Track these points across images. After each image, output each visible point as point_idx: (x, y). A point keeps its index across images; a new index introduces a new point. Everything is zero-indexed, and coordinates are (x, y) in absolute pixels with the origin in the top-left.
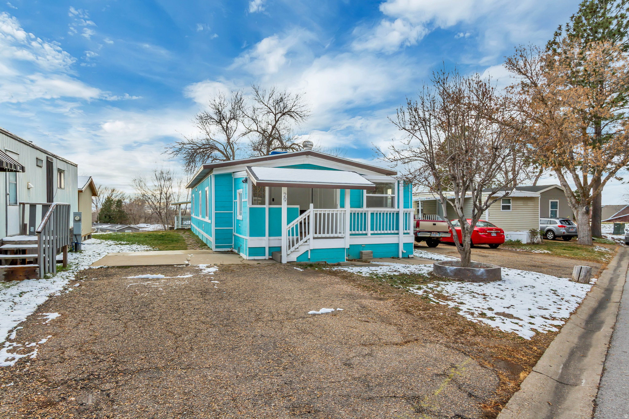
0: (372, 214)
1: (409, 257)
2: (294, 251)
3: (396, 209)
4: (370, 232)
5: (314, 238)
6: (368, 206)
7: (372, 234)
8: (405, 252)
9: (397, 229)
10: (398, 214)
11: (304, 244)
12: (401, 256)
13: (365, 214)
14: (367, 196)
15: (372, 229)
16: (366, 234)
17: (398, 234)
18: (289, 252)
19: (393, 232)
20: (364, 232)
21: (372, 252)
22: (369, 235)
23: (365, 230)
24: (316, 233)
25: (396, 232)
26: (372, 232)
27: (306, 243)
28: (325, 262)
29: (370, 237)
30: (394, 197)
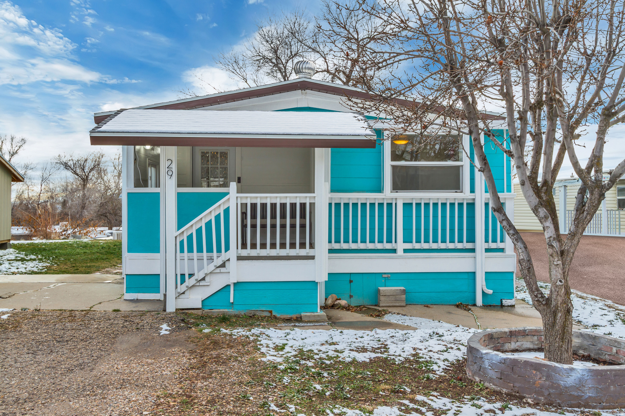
0: (407, 206)
1: (502, 306)
2: (193, 286)
3: (465, 195)
4: (401, 246)
5: (240, 258)
6: (396, 187)
7: (405, 251)
8: (490, 292)
9: (472, 239)
10: (471, 205)
11: (218, 270)
12: (479, 301)
13: (390, 205)
14: (394, 167)
15: (407, 240)
16: (394, 251)
17: (473, 250)
18: (182, 288)
19: (460, 246)
20: (388, 246)
21: (404, 292)
22: (400, 252)
23: (389, 241)
24: (244, 246)
25: (469, 246)
26: (408, 246)
27: (223, 270)
28: (271, 312)
29: (400, 257)
30: (461, 168)
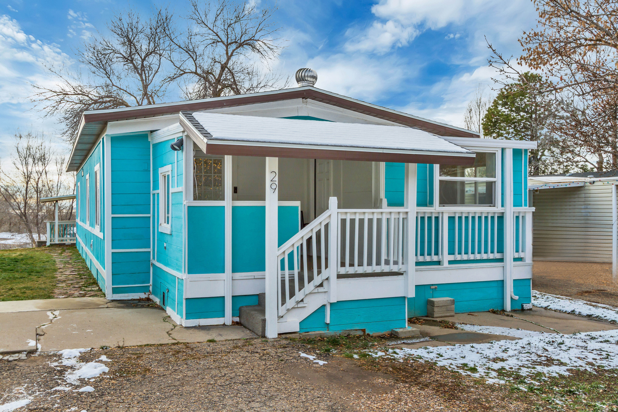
0: (451, 219)
1: (523, 310)
2: (293, 308)
3: (497, 209)
4: (446, 257)
5: (340, 276)
6: (443, 202)
7: (450, 262)
8: (517, 297)
9: (501, 250)
10: (501, 218)
11: (316, 291)
12: (508, 307)
13: (437, 218)
14: (441, 182)
15: (451, 252)
16: (439, 263)
17: (501, 260)
18: (282, 310)
19: (491, 256)
20: (435, 258)
21: (453, 302)
22: (446, 264)
23: (437, 254)
24: (343, 264)
25: (498, 256)
26: (452, 258)
27: (321, 289)
28: (364, 331)
29: (446, 269)
30: (493, 184)
